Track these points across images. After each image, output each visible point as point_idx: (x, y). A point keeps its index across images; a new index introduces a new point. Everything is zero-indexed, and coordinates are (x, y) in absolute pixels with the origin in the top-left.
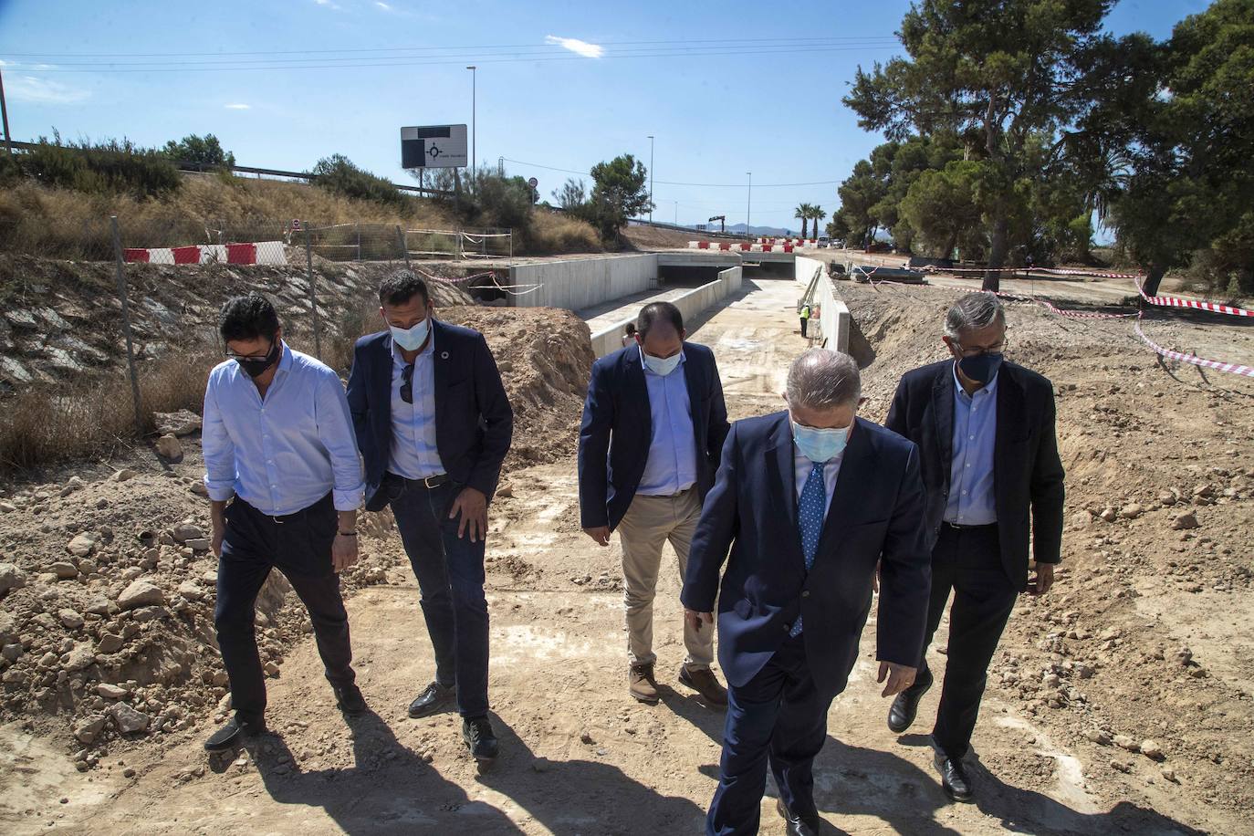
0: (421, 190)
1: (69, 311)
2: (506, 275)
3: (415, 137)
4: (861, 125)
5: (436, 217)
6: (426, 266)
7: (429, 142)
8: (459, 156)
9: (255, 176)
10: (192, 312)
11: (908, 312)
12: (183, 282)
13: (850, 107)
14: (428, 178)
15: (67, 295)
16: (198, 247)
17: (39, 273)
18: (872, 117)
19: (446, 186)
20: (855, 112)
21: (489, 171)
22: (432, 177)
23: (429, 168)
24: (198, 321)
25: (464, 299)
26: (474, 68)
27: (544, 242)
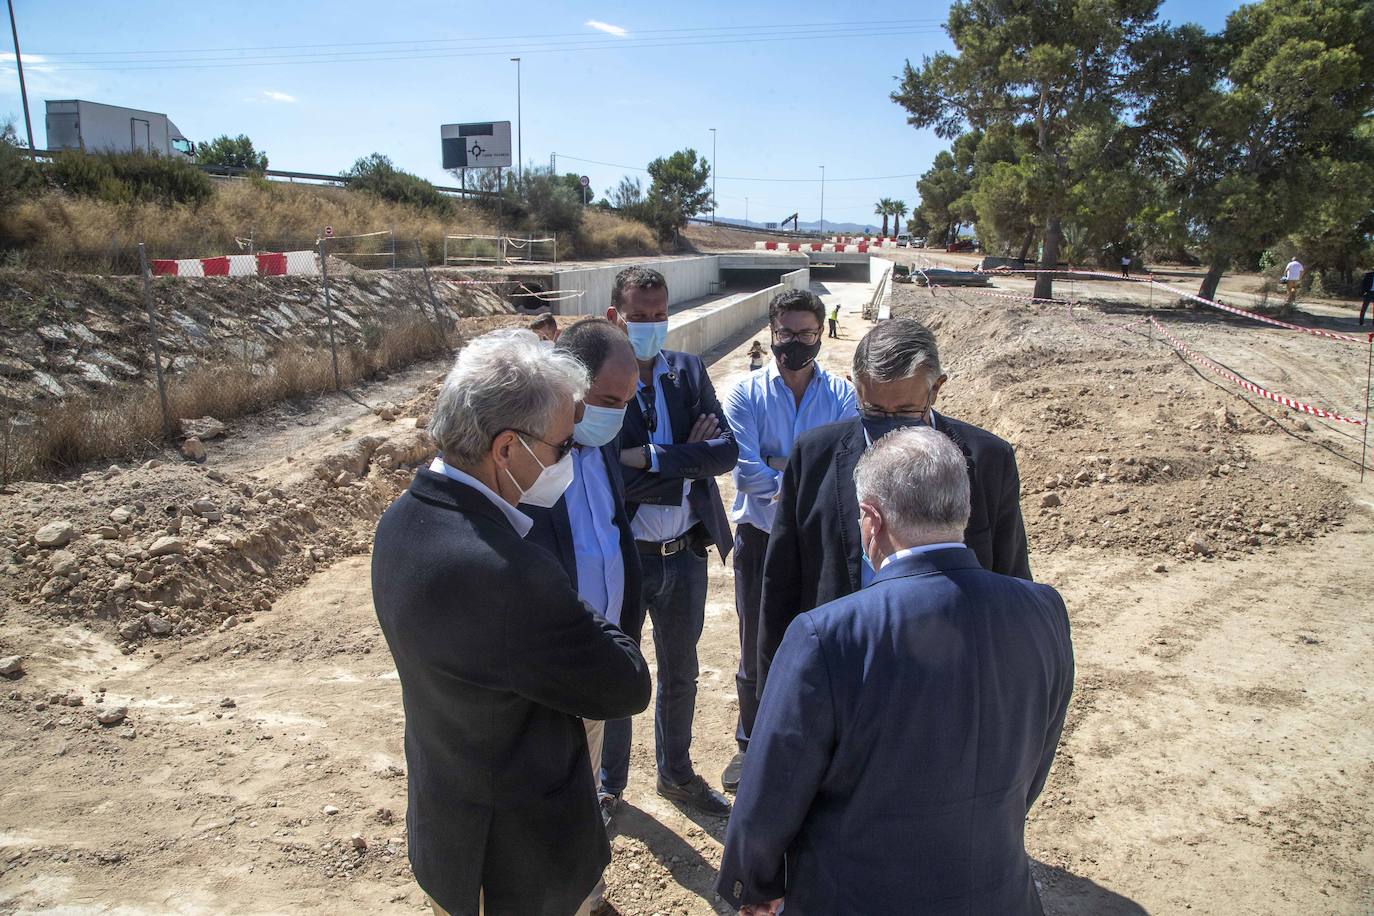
0: (463, 191)
1: (99, 326)
2: (550, 281)
3: (456, 135)
4: (911, 122)
5: (477, 220)
6: (466, 273)
7: (470, 141)
8: (503, 155)
9: (287, 179)
10: (222, 325)
11: (950, 317)
12: (212, 295)
13: (898, 103)
14: (471, 178)
15: (96, 309)
16: (228, 257)
17: (69, 288)
18: (923, 113)
19: (491, 186)
20: (903, 109)
21: (537, 170)
22: (475, 177)
23: (472, 168)
24: (227, 334)
25: (505, 308)
26: (518, 60)
27: (595, 245)
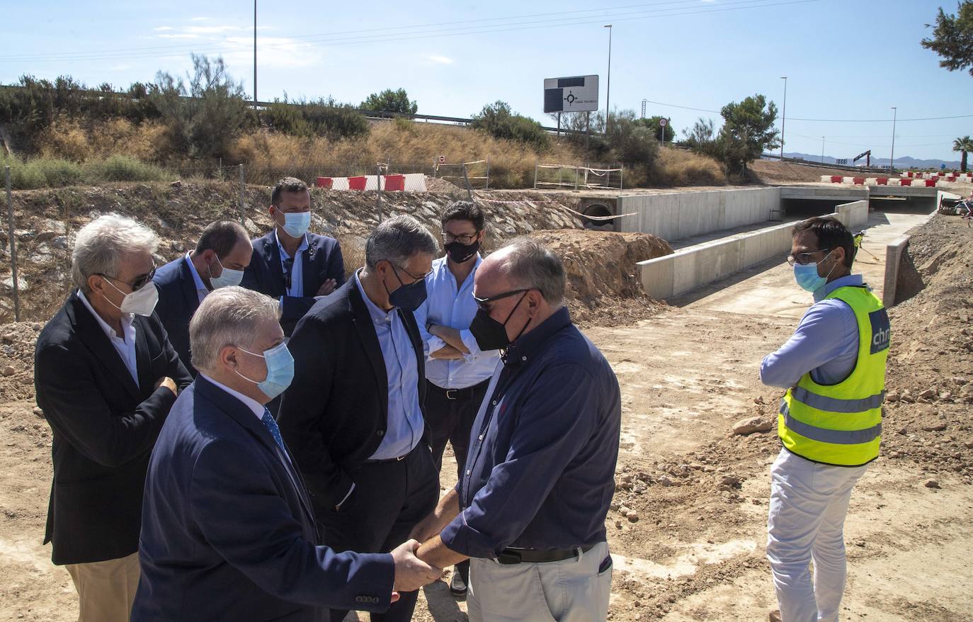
0: (559, 130)
1: (261, 221)
2: (614, 205)
3: (556, 87)
4: (943, 65)
5: (567, 154)
6: (546, 195)
7: (566, 91)
8: (591, 102)
9: (424, 120)
10: (345, 225)
11: (966, 247)
12: (343, 203)
13: (931, 48)
14: (566, 120)
15: (262, 210)
16: (366, 177)
17: (247, 194)
18: (958, 56)
19: (581, 127)
20: (936, 53)
21: (621, 114)
22: (570, 119)
23: (567, 112)
24: (347, 231)
25: (574, 223)
26: (611, 26)
